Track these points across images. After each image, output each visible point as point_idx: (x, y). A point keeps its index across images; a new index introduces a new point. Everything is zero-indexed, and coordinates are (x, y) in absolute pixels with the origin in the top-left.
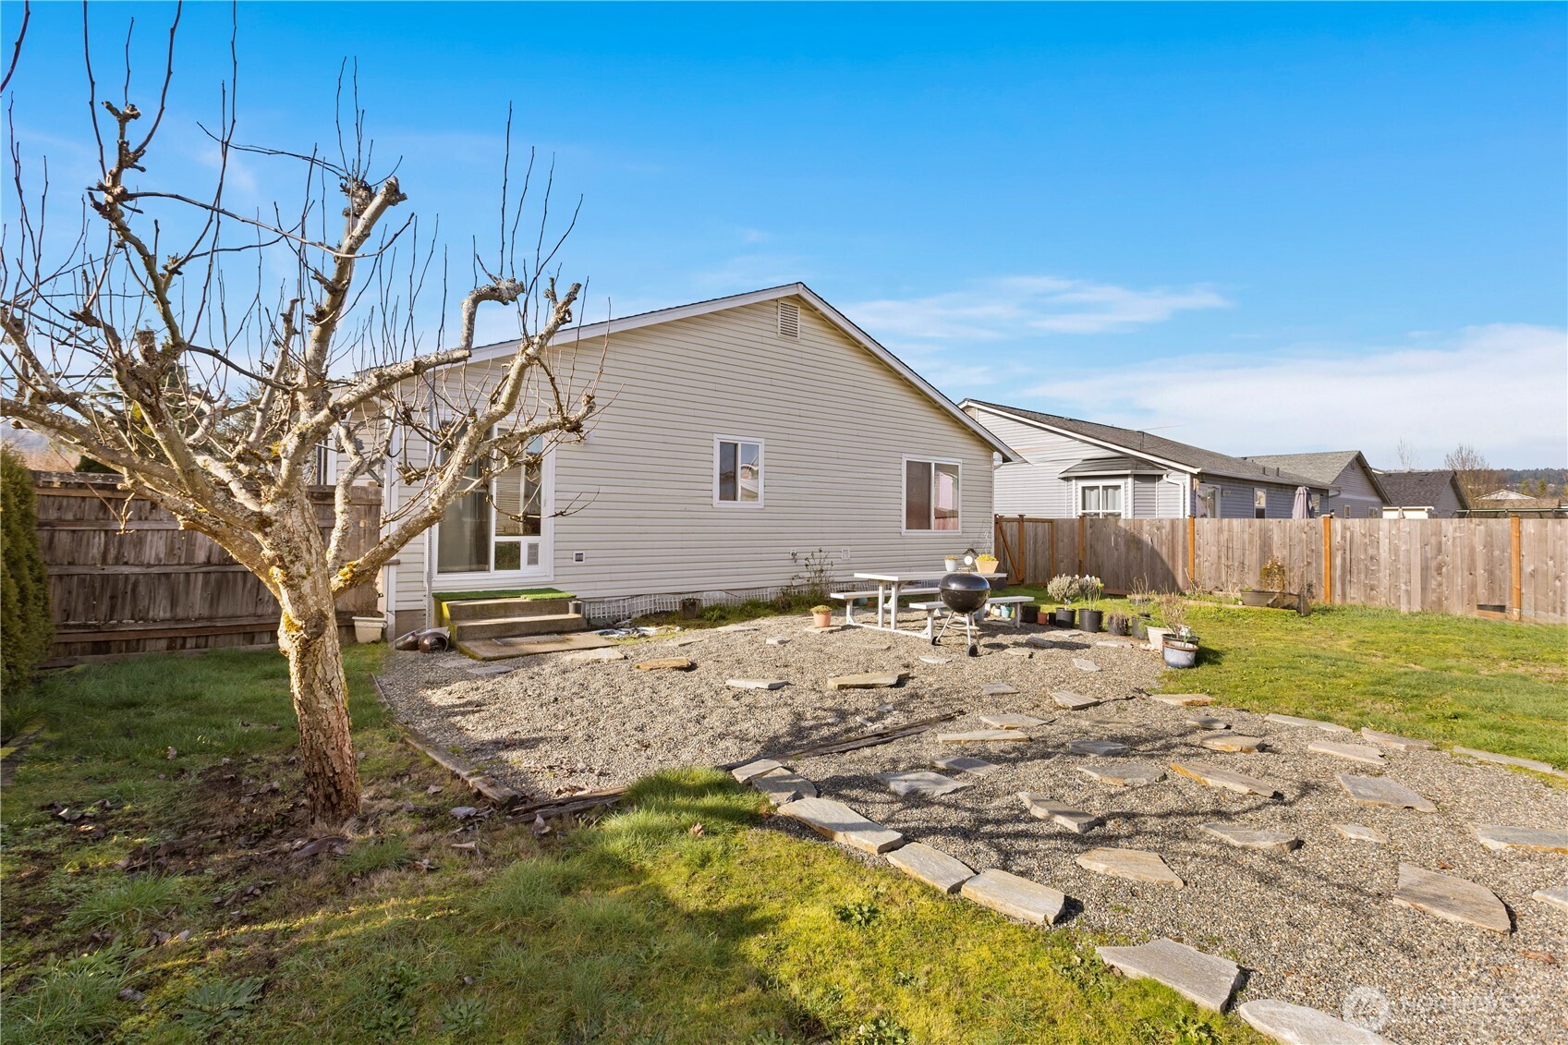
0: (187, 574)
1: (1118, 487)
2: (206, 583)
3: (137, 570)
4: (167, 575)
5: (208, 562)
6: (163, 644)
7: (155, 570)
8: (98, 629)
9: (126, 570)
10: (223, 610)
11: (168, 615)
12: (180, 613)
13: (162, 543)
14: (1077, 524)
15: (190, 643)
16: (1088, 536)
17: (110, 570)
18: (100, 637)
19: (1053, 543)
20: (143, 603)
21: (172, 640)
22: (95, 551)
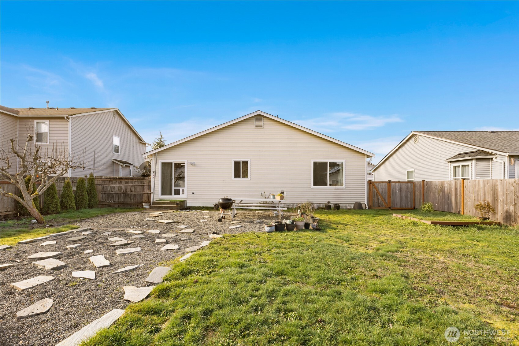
0: (121, 194)
1: (468, 165)
2: (123, 196)
3: (114, 193)
4: (118, 194)
5: (124, 192)
6: (117, 206)
7: (116, 193)
8: (109, 203)
9: (112, 193)
10: (126, 201)
11: (118, 201)
12: (120, 201)
13: (117, 188)
14: (422, 184)
15: (121, 206)
16: (426, 189)
17: (110, 193)
18: (109, 204)
19: (413, 192)
20: (115, 198)
21: (118, 205)
22: (109, 190)
